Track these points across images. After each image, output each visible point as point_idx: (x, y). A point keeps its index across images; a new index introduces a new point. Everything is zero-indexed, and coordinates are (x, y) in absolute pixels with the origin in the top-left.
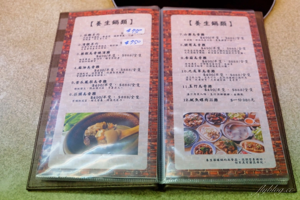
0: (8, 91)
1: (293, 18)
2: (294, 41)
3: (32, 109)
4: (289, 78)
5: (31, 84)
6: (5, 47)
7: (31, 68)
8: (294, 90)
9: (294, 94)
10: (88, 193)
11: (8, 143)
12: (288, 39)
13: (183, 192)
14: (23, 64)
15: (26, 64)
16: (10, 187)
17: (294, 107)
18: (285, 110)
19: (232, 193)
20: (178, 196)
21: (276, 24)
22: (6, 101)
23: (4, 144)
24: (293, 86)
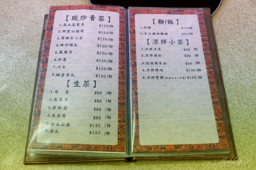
0: (9, 83)
1: (238, 12)
2: (239, 32)
3: (28, 97)
4: (235, 64)
5: (26, 76)
6: (4, 45)
7: (26, 63)
8: (238, 74)
9: (238, 77)
10: (76, 165)
11: (11, 126)
12: (233, 30)
13: (151, 162)
14: (20, 60)
15: (22, 59)
16: (14, 162)
17: (238, 89)
18: (231, 91)
19: (189, 162)
20: (146, 165)
21: (224, 18)
22: (7, 91)
23: (7, 127)
24: (237, 71)
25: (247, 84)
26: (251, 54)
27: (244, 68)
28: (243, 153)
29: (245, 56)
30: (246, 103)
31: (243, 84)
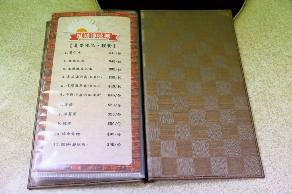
0: (10, 99)
1: (264, 13)
2: (266, 35)
4: (262, 70)
5: (30, 91)
6: (3, 57)
7: (29, 76)
8: (266, 82)
9: (266, 85)
11: (15, 146)
12: (260, 33)
13: (172, 182)
14: (22, 72)
15: (25, 72)
16: (19, 186)
17: (267, 98)
18: (259, 101)
20: (167, 185)
21: (249, 20)
22: (9, 108)
23: (10, 148)
24: (265, 78)
25: (277, 92)
26: (279, 59)
27: (272, 75)
28: (273, 168)
29: (273, 61)
30: (275, 113)
31: (272, 93)
